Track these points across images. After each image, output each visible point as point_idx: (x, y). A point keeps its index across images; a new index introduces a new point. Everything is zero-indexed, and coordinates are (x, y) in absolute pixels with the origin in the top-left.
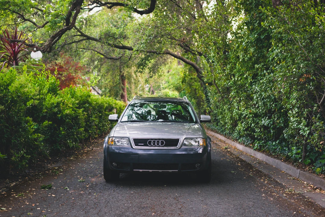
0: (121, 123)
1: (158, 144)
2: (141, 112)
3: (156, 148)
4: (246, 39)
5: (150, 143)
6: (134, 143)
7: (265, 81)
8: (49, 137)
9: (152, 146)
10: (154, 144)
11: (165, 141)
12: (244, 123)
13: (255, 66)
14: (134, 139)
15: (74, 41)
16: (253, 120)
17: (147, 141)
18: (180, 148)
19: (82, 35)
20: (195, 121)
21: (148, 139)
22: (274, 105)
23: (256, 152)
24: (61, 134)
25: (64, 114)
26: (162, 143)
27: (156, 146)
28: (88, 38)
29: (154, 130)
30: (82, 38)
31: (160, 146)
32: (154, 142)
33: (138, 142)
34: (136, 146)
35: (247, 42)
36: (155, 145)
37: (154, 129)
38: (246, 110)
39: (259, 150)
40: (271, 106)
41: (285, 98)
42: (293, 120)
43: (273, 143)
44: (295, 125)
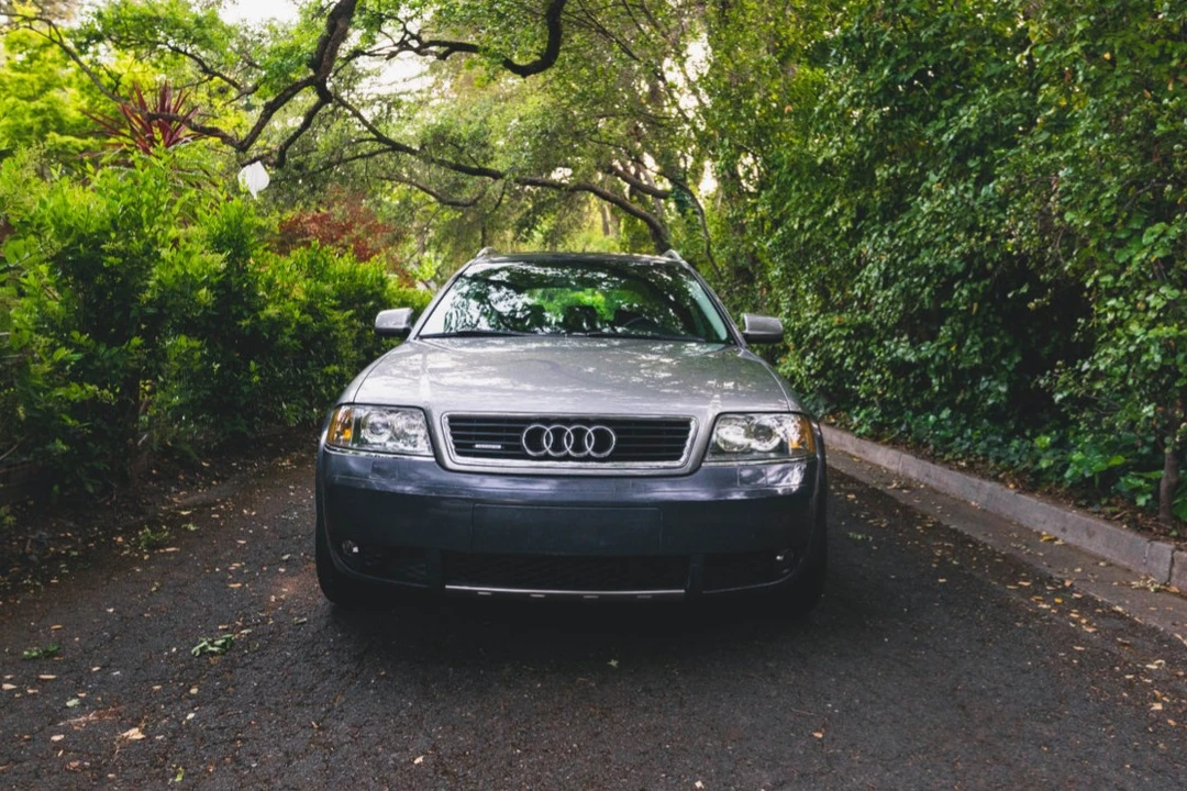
0: (417, 341)
1: (578, 447)
2: (510, 309)
3: (567, 467)
4: (848, 86)
5: (535, 440)
6: (450, 438)
7: (938, 206)
8: (209, 393)
9: (547, 457)
10: (558, 446)
11: (616, 432)
12: (812, 354)
13: (877, 173)
14: (452, 419)
15: (359, 153)
16: (851, 346)
17: (522, 429)
18: (696, 468)
19: (380, 138)
20: (723, 335)
21: (528, 421)
22: (965, 292)
23: (867, 445)
24: (250, 384)
25: (262, 317)
26: (602, 441)
27: (567, 458)
28: (396, 147)
29: (556, 373)
30: (377, 146)
31: (588, 458)
32: (558, 434)
33: (471, 432)
34: (459, 454)
35: (855, 95)
36: (562, 454)
37: (555, 367)
38: (822, 316)
39: (876, 435)
40: (956, 295)
41: (1094, 247)
42: (1146, 334)
43: (927, 419)
44: (1158, 358)
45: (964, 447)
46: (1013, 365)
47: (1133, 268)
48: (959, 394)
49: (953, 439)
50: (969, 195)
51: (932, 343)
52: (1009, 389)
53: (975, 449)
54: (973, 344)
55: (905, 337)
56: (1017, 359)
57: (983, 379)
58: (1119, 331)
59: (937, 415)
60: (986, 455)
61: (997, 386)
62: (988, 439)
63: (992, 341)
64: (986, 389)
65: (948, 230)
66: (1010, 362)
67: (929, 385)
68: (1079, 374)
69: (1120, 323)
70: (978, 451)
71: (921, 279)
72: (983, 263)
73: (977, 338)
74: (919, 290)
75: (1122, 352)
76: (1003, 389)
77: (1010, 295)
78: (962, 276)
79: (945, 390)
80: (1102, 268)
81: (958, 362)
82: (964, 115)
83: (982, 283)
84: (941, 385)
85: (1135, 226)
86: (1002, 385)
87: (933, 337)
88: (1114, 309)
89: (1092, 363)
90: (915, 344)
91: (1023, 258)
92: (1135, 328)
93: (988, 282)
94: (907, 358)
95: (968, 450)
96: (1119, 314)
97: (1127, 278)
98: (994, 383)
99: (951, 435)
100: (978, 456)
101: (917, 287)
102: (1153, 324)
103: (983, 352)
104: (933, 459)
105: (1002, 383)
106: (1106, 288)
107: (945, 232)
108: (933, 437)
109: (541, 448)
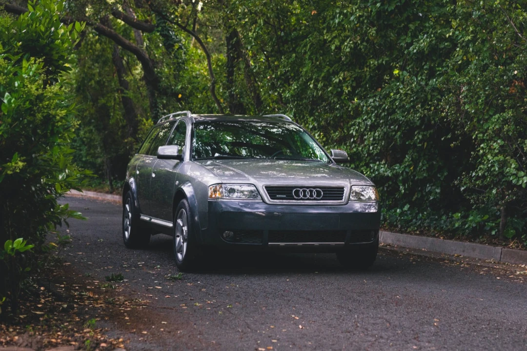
1: (311, 196)
3: (308, 202)
6: (267, 194)
9: (301, 199)
10: (304, 196)
11: (323, 191)
17: (292, 190)
18: (347, 203)
21: (294, 187)
22: (420, 137)
27: (308, 199)
31: (315, 199)
32: (305, 191)
36: (306, 198)
40: (416, 138)
41: (476, 122)
42: (493, 159)
43: (396, 211)
44: (497, 169)
45: (418, 224)
46: (443, 177)
47: (490, 131)
48: (414, 195)
49: (411, 220)
50: (423, 83)
51: (401, 165)
52: (441, 191)
53: (423, 224)
54: (423, 165)
55: (383, 162)
56: (446, 174)
57: (428, 185)
58: (485, 158)
59: (401, 208)
60: (429, 226)
61: (435, 189)
62: (430, 217)
63: (433, 164)
64: (429, 191)
65: (412, 101)
66: (442, 176)
67: (398, 190)
68: (471, 177)
69: (484, 154)
70: (425, 225)
71: (395, 127)
72: (429, 121)
73: (425, 162)
74: (394, 133)
75: (485, 167)
76: (438, 191)
77: (442, 139)
78: (419, 127)
79: (407, 192)
80: (479, 131)
81: (414, 176)
82: (422, 39)
83: (429, 132)
84: (405, 189)
85: (491, 113)
86: (438, 189)
87: (401, 162)
88: (483, 148)
89: (476, 173)
90: (390, 166)
91: (449, 122)
92: (489, 156)
93: (432, 131)
94: (386, 174)
95: (420, 225)
96: (484, 151)
97: (487, 135)
98: (433, 187)
99: (410, 218)
100: (425, 227)
101: (393, 131)
102: (496, 155)
103: (428, 170)
104: (401, 232)
105: (437, 187)
106: (480, 139)
107: (410, 102)
108: (400, 220)
109: (299, 196)
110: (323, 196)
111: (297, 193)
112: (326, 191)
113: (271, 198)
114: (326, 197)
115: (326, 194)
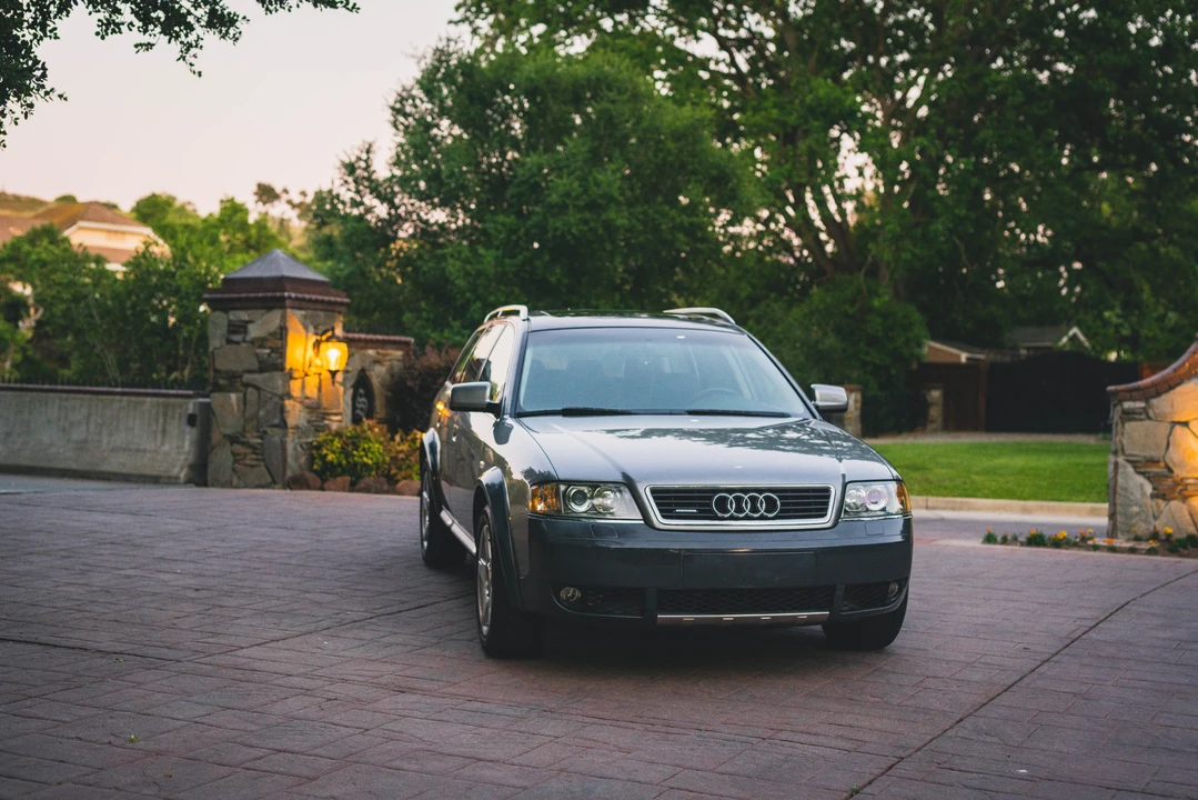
1: (754, 509)
3: (748, 524)
10: (739, 510)
11: (780, 498)
17: (712, 497)
18: (836, 523)
21: (716, 490)
26: (771, 505)
32: (739, 500)
33: (670, 500)
109: (727, 511)
110: (781, 511)
111: (722, 504)
112: (787, 498)
113: (664, 517)
114: (789, 511)
115: (788, 504)
